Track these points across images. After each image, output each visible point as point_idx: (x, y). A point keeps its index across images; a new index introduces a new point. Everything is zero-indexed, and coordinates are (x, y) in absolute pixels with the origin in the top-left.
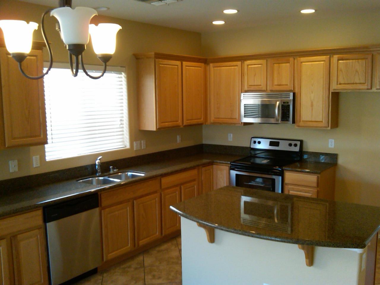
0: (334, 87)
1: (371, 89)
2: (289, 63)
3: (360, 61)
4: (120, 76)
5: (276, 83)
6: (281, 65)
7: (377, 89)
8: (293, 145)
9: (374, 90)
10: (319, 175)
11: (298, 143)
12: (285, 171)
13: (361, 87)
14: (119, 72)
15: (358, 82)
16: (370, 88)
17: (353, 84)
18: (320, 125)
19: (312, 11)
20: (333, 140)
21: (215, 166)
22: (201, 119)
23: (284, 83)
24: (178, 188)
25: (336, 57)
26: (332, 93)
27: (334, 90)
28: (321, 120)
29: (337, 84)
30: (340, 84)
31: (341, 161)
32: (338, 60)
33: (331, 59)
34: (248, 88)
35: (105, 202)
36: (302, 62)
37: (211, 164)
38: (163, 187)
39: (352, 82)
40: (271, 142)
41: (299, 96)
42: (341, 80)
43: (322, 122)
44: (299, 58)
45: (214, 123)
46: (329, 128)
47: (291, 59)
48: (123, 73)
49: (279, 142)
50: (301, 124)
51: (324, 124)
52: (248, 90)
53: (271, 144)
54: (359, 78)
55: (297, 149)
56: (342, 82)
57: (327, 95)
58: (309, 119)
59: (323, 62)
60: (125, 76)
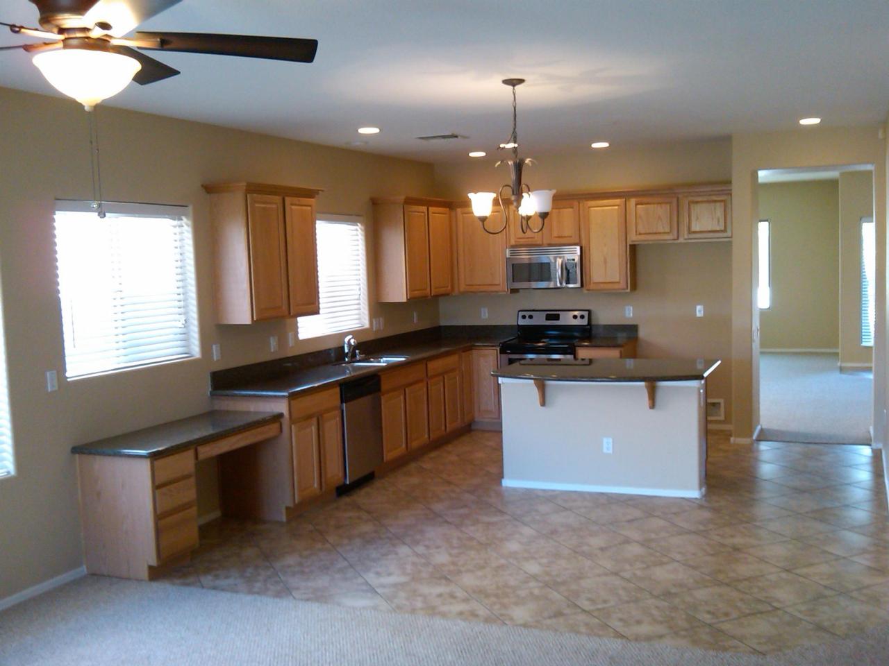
0: (633, 238)
1: (678, 239)
2: (572, 208)
3: (663, 205)
4: (354, 227)
5: (555, 234)
6: (561, 210)
7: (686, 239)
8: (579, 317)
9: (681, 240)
10: (622, 349)
11: (586, 314)
12: (577, 348)
13: (666, 237)
14: (353, 222)
15: (662, 231)
16: (676, 238)
17: (656, 233)
18: (616, 286)
19: (605, 145)
20: (631, 308)
21: (475, 352)
22: (447, 287)
23: (567, 234)
24: (441, 377)
25: (633, 201)
26: (630, 245)
27: (633, 241)
28: (617, 280)
29: (636, 234)
30: (640, 234)
31: (642, 333)
32: (636, 204)
33: (627, 203)
34: (515, 242)
35: (385, 386)
36: (589, 207)
37: (470, 349)
38: (429, 374)
39: (655, 231)
40: (547, 315)
41: (587, 251)
42: (641, 229)
43: (619, 283)
44: (586, 202)
45: (465, 293)
46: (629, 290)
47: (576, 203)
48: (359, 224)
49: (559, 315)
50: (592, 287)
51: (623, 285)
52: (517, 243)
53: (549, 317)
54: (663, 226)
55: (585, 322)
56: (642, 232)
57: (624, 249)
58: (601, 280)
59: (616, 207)
60: (363, 228)
